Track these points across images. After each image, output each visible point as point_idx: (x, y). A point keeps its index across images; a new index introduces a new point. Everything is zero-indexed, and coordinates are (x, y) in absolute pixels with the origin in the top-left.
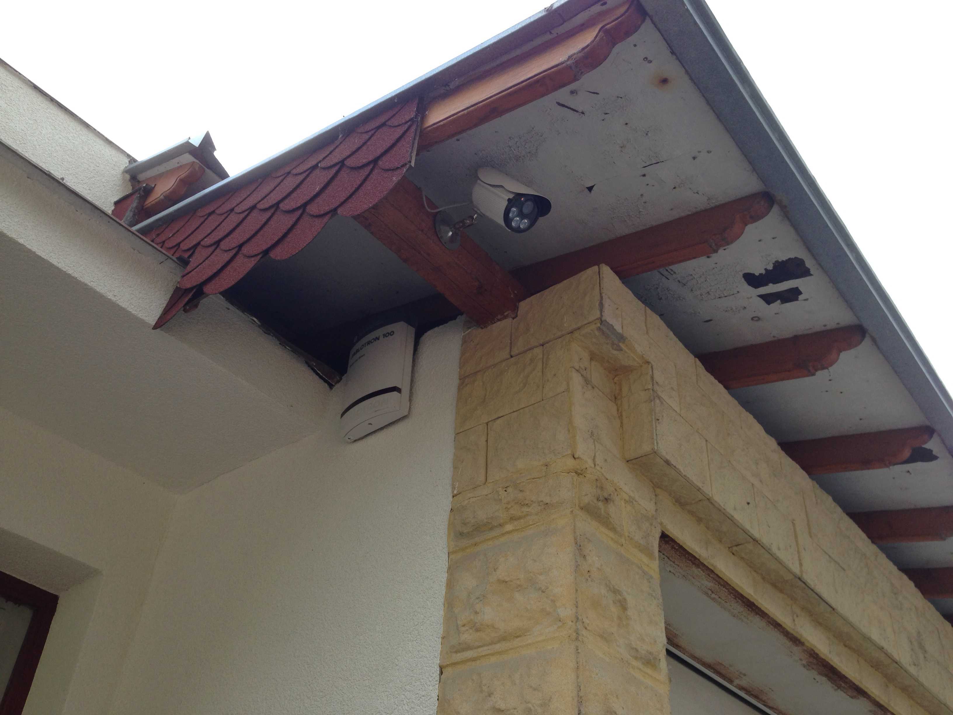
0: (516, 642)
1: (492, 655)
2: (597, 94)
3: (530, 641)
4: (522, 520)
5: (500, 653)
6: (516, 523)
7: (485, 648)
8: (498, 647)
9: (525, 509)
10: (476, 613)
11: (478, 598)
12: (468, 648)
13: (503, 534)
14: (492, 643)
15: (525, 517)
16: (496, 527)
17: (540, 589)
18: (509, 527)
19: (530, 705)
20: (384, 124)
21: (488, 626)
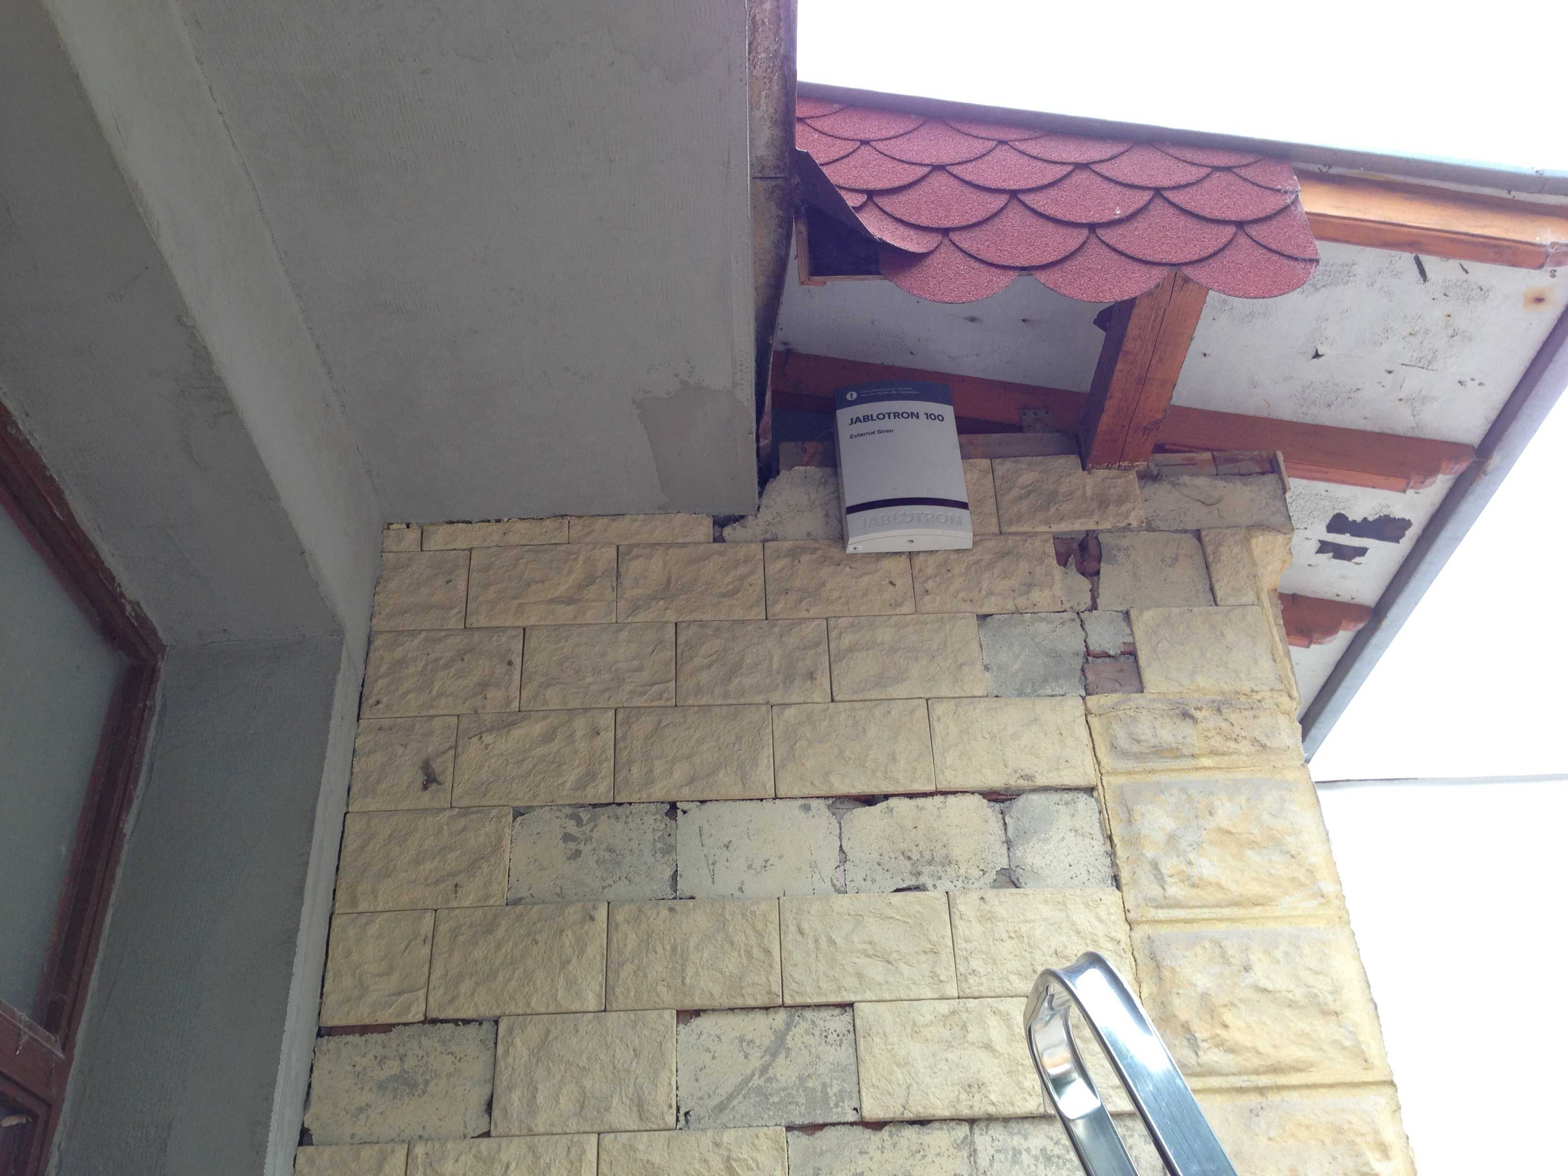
0: (1256, 911)
1: (1220, 920)
2: (1467, 272)
3: (1277, 914)
4: (1226, 758)
5: (1233, 920)
6: (1216, 758)
7: (1205, 910)
8: (1227, 912)
9: (1232, 745)
10: (1190, 863)
11: (1191, 845)
12: (1179, 905)
13: (1197, 769)
14: (1218, 906)
15: (1231, 754)
16: (1185, 756)
17: (1288, 852)
18: (1206, 762)
19: (1315, 991)
20: (1228, 169)
21: (1210, 884)
